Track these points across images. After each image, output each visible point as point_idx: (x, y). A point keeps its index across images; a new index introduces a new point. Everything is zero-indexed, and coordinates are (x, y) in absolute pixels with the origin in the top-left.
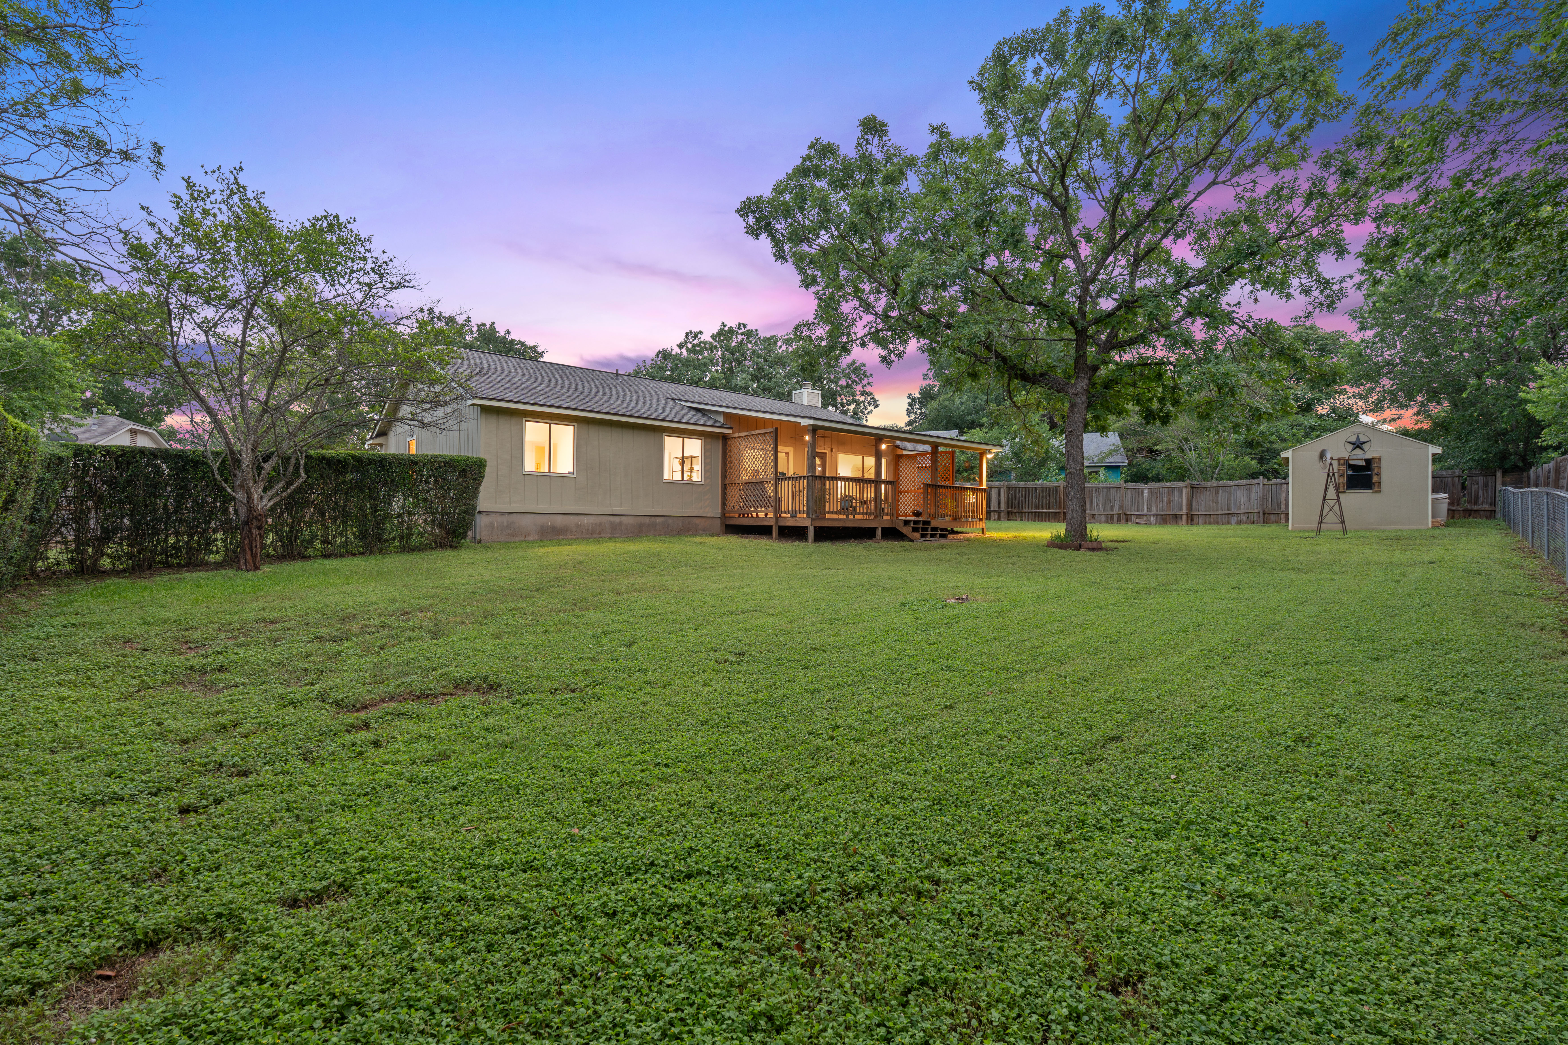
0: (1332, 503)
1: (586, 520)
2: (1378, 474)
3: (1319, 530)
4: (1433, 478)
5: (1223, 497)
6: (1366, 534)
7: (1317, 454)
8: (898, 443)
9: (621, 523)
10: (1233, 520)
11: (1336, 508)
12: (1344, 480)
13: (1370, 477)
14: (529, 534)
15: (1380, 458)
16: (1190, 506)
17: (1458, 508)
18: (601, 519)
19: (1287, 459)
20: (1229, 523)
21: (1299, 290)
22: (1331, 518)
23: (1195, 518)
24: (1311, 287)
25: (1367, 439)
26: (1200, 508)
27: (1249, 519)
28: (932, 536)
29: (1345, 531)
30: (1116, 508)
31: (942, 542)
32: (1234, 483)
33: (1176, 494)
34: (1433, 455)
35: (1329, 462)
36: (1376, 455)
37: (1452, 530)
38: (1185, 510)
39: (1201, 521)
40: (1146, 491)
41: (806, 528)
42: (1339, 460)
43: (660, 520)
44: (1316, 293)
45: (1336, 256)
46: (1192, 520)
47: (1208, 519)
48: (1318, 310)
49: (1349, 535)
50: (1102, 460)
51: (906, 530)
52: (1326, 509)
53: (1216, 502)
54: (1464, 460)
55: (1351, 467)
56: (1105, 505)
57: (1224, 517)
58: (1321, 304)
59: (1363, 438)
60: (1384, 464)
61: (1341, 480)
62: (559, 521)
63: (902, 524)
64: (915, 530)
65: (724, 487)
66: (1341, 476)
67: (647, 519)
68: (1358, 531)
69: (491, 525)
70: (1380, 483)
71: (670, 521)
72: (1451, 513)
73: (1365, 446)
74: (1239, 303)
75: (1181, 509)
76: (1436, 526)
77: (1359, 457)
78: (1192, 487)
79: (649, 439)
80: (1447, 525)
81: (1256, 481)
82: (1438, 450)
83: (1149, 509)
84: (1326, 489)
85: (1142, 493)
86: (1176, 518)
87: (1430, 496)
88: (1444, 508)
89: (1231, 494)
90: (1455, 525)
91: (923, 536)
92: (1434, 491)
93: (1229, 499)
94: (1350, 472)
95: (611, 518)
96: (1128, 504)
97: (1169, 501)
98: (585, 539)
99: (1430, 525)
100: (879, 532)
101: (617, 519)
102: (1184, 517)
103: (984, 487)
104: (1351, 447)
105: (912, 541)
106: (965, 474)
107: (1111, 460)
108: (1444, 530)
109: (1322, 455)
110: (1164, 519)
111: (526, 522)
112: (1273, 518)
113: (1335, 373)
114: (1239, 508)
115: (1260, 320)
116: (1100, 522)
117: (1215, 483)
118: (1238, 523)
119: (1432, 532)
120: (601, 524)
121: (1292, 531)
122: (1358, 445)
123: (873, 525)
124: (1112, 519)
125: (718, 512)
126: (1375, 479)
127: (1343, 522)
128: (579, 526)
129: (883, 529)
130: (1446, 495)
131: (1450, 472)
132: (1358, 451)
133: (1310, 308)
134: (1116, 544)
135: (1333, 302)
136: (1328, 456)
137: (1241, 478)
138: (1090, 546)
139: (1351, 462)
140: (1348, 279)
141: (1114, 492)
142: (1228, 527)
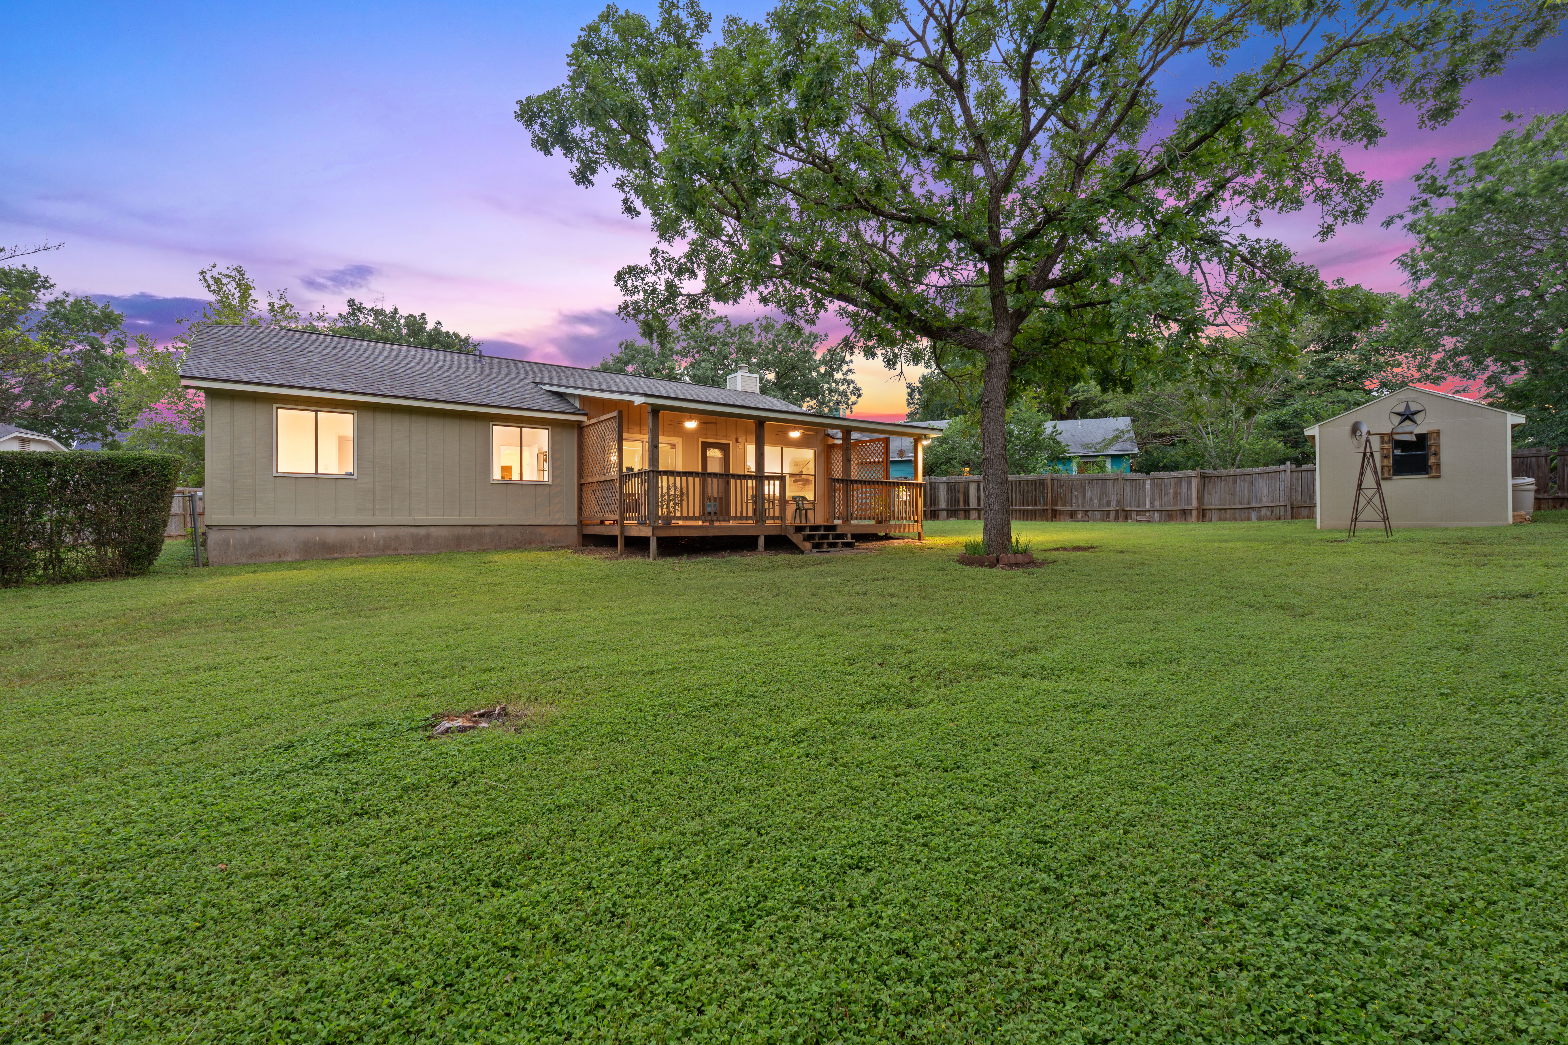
0: (1370, 493)
1: (374, 533)
2: (1436, 454)
3: (1352, 530)
4: (1513, 458)
5: (1241, 487)
6: (1418, 535)
7: (1348, 429)
8: (830, 431)
9: (428, 536)
10: (1254, 515)
11: (1376, 500)
12: (1390, 462)
13: (1425, 458)
14: (286, 553)
15: (1438, 433)
16: (1200, 499)
17: (1546, 496)
18: (397, 531)
19: (1313, 437)
20: (1249, 519)
21: (1312, 197)
22: (1369, 513)
23: (1208, 514)
24: (1330, 190)
25: (1419, 408)
26: (1213, 502)
27: (1274, 514)
28: (832, 545)
29: (1388, 530)
30: (1113, 503)
31: (848, 553)
32: (1254, 470)
33: (1184, 486)
34: (1514, 426)
35: (1364, 437)
36: (1433, 428)
37: (1542, 528)
38: (1195, 504)
39: (1214, 517)
40: (1148, 482)
41: (647, 540)
42: (1382, 436)
43: (487, 530)
44: (1338, 198)
45: (1365, 141)
46: (1204, 516)
47: (1224, 514)
48: (1340, 221)
49: (1396, 536)
50: (1105, 448)
51: (797, 538)
52: (1362, 502)
53: (1233, 495)
54: (1552, 435)
55: (1398, 444)
56: (1100, 500)
57: (1244, 512)
58: (1345, 213)
59: (1414, 407)
60: (1444, 440)
61: (1386, 462)
62: (332, 535)
63: (792, 530)
64: (808, 538)
65: (581, 486)
66: (1384, 457)
67: (468, 530)
68: (1408, 529)
69: (226, 544)
70: (1438, 465)
71: (503, 531)
72: (1539, 503)
73: (1417, 418)
74: (1227, 219)
75: (1191, 504)
76: (1519, 521)
77: (1409, 431)
78: (1204, 477)
79: (471, 430)
80: (1534, 520)
81: (1282, 467)
82: (1521, 419)
83: (1152, 503)
84: (1362, 473)
85: (1144, 484)
86: (1185, 514)
87: (1510, 482)
88: (1529, 498)
89: (1251, 484)
90: (1544, 520)
91: (816, 546)
92: (1515, 474)
93: (1250, 490)
94: (1398, 452)
95: (414, 530)
96: (1127, 498)
97: (1176, 494)
98: (371, 556)
99: (1511, 521)
100: (761, 541)
101: (422, 531)
102: (1194, 513)
103: (920, 480)
104: (1399, 418)
105: (802, 552)
106: (944, 467)
107: (1113, 448)
108: (1532, 528)
109: (1355, 429)
110: (1170, 516)
111: (281, 537)
112: (1304, 512)
113: (1368, 310)
114: (1261, 501)
115: (1258, 241)
116: (1095, 520)
117: (1232, 471)
118: (1261, 519)
119: (1515, 531)
120: (397, 537)
121: (1322, 530)
122: (1408, 416)
123: (755, 534)
124: (1108, 516)
125: (573, 519)
126: (1432, 460)
127: (1386, 519)
128: (363, 541)
129: (766, 536)
130: (1532, 480)
131: (1534, 450)
132: (1408, 426)
133: (1330, 220)
134: (1054, 555)
135: (1361, 207)
136: (1364, 430)
137: (1266, 465)
138: (1013, 560)
139: (1397, 437)
140: (1397, 220)
141: (1110, 484)
142: (1246, 524)
